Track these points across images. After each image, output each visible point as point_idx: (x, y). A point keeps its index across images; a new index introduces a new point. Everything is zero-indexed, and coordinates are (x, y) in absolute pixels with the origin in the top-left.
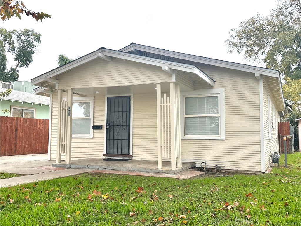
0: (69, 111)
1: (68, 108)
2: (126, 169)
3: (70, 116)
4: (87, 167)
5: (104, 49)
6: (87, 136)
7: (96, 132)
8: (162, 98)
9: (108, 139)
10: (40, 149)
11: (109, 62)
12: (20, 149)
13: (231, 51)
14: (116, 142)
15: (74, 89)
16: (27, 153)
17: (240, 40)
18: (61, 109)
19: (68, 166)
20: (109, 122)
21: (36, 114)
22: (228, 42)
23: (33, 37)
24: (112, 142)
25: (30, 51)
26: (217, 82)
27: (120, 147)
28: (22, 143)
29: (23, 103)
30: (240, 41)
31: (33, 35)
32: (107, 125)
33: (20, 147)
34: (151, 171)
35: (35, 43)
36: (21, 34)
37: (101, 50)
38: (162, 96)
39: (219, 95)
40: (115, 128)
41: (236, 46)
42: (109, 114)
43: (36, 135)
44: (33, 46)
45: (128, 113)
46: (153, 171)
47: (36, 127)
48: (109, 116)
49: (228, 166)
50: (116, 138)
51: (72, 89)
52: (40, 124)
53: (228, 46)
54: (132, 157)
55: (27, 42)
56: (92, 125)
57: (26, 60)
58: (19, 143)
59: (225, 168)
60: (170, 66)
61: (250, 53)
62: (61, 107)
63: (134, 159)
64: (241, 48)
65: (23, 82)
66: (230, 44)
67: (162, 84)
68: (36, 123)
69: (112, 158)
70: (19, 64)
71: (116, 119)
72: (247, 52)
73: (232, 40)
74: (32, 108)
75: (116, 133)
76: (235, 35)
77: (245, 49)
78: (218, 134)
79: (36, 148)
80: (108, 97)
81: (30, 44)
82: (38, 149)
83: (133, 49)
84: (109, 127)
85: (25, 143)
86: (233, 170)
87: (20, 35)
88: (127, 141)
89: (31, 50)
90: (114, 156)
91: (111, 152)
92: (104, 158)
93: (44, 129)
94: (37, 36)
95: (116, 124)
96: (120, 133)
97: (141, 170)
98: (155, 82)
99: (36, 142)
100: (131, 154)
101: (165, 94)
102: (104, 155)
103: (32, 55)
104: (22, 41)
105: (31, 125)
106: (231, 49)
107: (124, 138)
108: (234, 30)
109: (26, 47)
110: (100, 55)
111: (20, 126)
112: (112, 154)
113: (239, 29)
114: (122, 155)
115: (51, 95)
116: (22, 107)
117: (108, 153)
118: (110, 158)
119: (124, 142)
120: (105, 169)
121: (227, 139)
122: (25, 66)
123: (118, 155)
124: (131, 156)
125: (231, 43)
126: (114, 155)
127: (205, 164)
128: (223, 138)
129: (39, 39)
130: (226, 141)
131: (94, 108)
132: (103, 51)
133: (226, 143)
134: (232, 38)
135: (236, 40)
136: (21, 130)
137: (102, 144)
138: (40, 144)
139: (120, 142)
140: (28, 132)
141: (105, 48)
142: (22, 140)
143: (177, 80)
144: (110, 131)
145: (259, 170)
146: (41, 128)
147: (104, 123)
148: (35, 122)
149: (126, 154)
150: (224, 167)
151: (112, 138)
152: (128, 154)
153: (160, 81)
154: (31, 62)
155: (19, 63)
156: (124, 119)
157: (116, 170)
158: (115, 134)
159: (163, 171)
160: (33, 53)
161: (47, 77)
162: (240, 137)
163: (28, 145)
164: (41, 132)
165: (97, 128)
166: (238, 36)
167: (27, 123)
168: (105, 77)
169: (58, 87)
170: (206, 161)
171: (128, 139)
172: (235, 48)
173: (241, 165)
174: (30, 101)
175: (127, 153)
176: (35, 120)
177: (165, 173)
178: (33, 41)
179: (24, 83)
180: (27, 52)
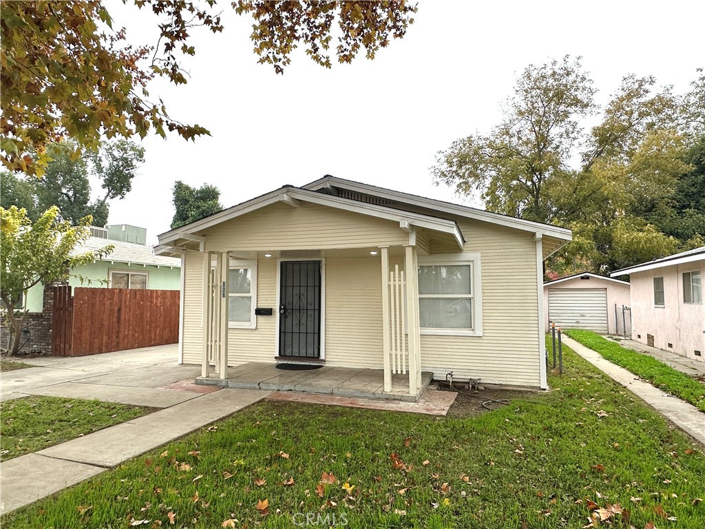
0: (224, 289)
1: (222, 284)
2: (328, 391)
3: (225, 298)
4: (257, 387)
5: (290, 188)
6: (245, 325)
7: (262, 319)
8: (392, 273)
9: (283, 330)
10: (157, 338)
11: (295, 208)
12: (126, 341)
13: (438, 183)
14: (296, 336)
15: (232, 252)
16: (136, 345)
17: (451, 167)
18: (209, 286)
19: (224, 384)
20: (283, 303)
21: (150, 281)
22: (433, 170)
23: (133, 152)
24: (289, 336)
25: (127, 174)
26: (468, 243)
27: (303, 344)
28: (129, 330)
29: (129, 265)
30: (450, 169)
31: (133, 149)
32: (280, 309)
33: (125, 336)
34: (373, 396)
35: (135, 162)
36: (113, 148)
37: (285, 190)
38: (391, 269)
39: (471, 264)
40: (294, 315)
41: (445, 176)
42: (283, 290)
43: (150, 316)
44: (133, 166)
45: (317, 288)
46: (377, 396)
47: (152, 302)
48: (284, 293)
49: (487, 378)
50: (296, 329)
51: (228, 252)
52: (157, 298)
53: (433, 175)
54: (325, 361)
55: (122, 160)
56: (253, 308)
57: (122, 188)
58: (124, 331)
59: (482, 381)
60: (410, 221)
61: (465, 187)
62: (209, 282)
63: (327, 365)
64: (451, 179)
65: (124, 227)
66: (435, 173)
67: (390, 249)
68: (152, 297)
69: (289, 363)
70: (110, 194)
71: (296, 298)
72: (459, 186)
73: (439, 168)
74: (144, 271)
75: (296, 322)
76: (444, 159)
77: (458, 180)
78: (469, 325)
79: (150, 337)
80: (281, 262)
81: (128, 164)
82: (155, 339)
83: (328, 186)
84: (285, 313)
85: (134, 330)
86: (494, 384)
87: (111, 148)
88: (316, 336)
89: (129, 173)
90: (293, 360)
91: (288, 352)
92: (275, 362)
93: (163, 306)
94: (138, 150)
95: (296, 306)
96: (303, 321)
97: (356, 394)
98: (379, 245)
99: (150, 327)
100: (322, 357)
101: (397, 266)
102: (276, 358)
103: (131, 179)
104: (115, 159)
105: (143, 301)
106: (439, 180)
107: (310, 330)
108: (443, 152)
109: (121, 168)
110: (285, 198)
111: (125, 302)
112: (290, 356)
113: (449, 151)
114: (307, 358)
115: (183, 256)
116: (127, 270)
117: (282, 355)
118: (285, 362)
119: (310, 337)
120: (291, 390)
121: (485, 335)
122: (119, 196)
123: (300, 358)
124: (323, 360)
125: (437, 171)
126: (292, 357)
127: (452, 376)
128: (479, 333)
129: (141, 156)
130: (483, 338)
131: (258, 279)
132: (288, 191)
133: (484, 341)
134: (439, 164)
135: (445, 167)
136: (127, 310)
137: (272, 339)
138: (158, 330)
139: (303, 337)
140: (138, 312)
141: (292, 186)
142: (129, 326)
143: (417, 244)
144: (286, 317)
145: (536, 385)
146: (158, 305)
147: (276, 305)
148: (149, 294)
149: (314, 357)
150: (480, 379)
151: (289, 329)
152: (317, 357)
153: (388, 244)
154: (128, 191)
155: (110, 192)
156: (310, 299)
157: (309, 393)
158: (294, 323)
159: (395, 397)
160: (132, 176)
161: (187, 232)
162: (506, 332)
163: (138, 332)
164: (158, 310)
165: (263, 312)
166: (447, 161)
167: (136, 295)
168: (289, 233)
169: (204, 249)
170: (452, 370)
171: (316, 331)
172: (443, 178)
173: (508, 376)
174: (140, 261)
175: (316, 355)
176: (149, 292)
177: (397, 400)
178: (132, 159)
179: (126, 227)
180: (123, 175)
